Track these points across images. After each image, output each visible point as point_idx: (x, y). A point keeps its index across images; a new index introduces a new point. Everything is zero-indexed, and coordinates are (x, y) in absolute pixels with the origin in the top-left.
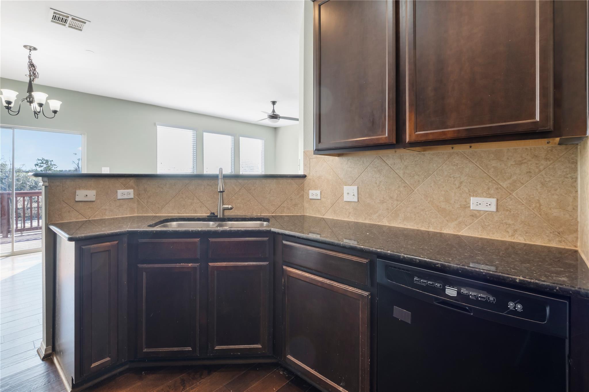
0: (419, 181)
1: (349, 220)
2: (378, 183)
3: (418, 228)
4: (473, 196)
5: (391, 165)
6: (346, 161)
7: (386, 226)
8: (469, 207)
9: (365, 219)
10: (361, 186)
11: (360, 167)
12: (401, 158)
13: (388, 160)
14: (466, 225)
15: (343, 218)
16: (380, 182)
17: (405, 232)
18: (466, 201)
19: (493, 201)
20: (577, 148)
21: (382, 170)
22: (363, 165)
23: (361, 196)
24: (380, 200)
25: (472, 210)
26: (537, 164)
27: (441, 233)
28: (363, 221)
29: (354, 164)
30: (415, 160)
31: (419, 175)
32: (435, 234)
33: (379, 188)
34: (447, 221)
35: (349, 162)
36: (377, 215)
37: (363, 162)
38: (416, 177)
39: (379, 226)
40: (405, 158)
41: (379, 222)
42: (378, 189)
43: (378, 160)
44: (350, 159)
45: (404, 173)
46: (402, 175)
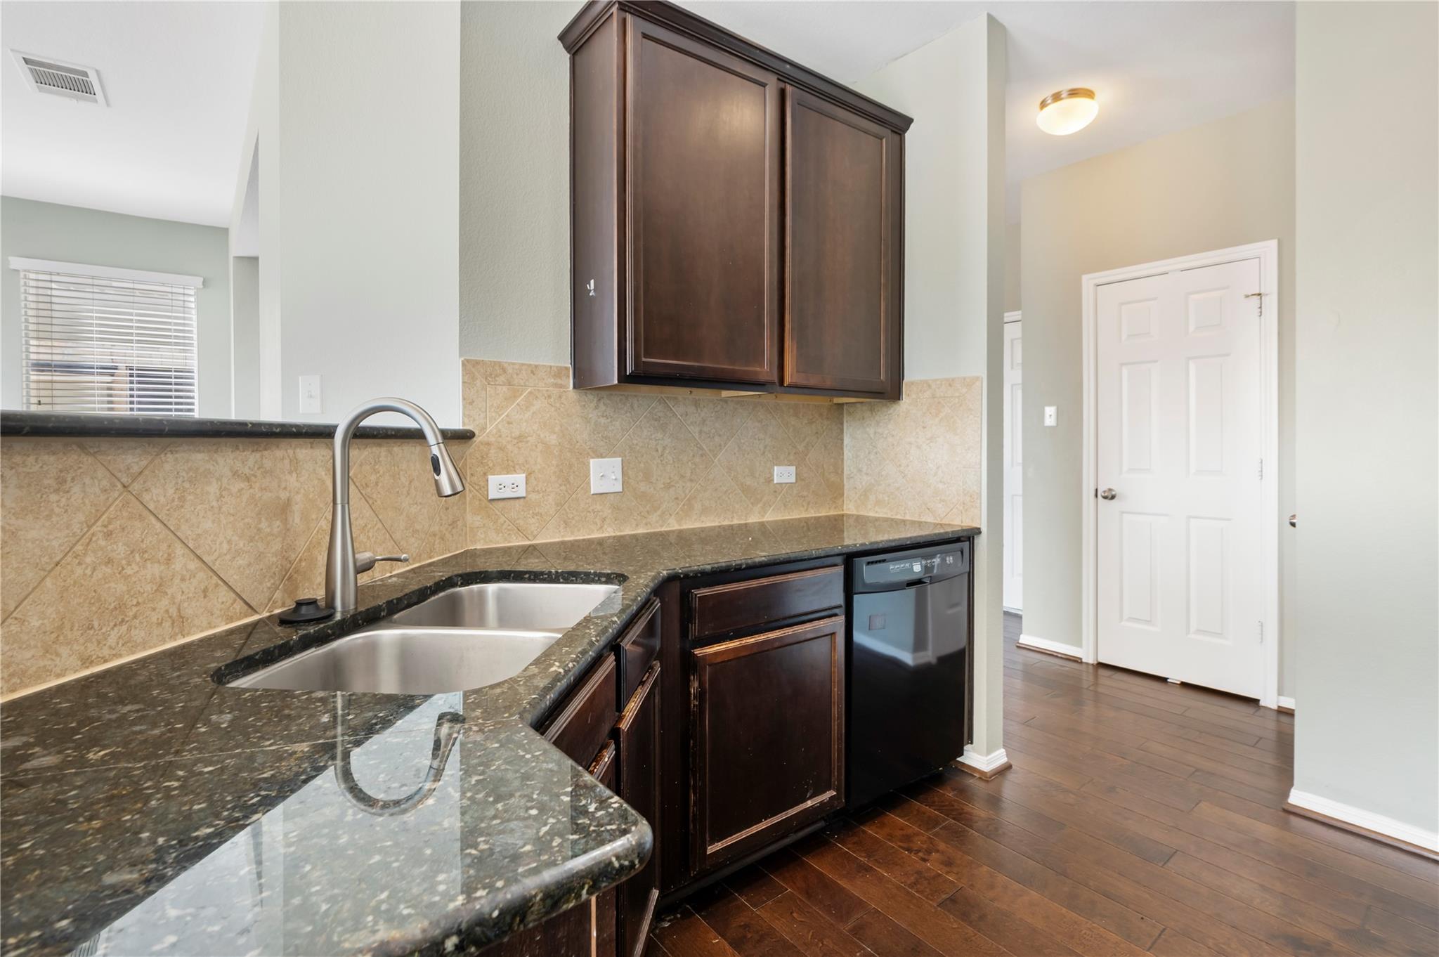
0: (720, 445)
1: (603, 535)
2: (660, 450)
3: (720, 522)
4: (776, 465)
5: (681, 416)
6: (595, 399)
7: (673, 531)
8: (773, 480)
9: (637, 525)
10: (628, 458)
11: (626, 416)
12: (696, 404)
13: (676, 406)
14: (770, 506)
15: (589, 534)
16: (664, 448)
17: (703, 535)
18: (770, 473)
19: (793, 469)
20: (843, 409)
21: (667, 424)
22: (633, 413)
23: (629, 478)
24: (664, 483)
25: (777, 484)
26: (822, 423)
27: (746, 525)
28: (633, 530)
29: (613, 410)
30: (716, 409)
31: (720, 436)
32: (740, 526)
33: (662, 459)
34: (752, 504)
35: (602, 403)
36: (659, 512)
37: (632, 407)
38: (717, 439)
39: (662, 534)
40: (702, 406)
41: (662, 526)
42: (661, 461)
43: (660, 404)
44: (603, 398)
45: (700, 432)
46: (697, 435)
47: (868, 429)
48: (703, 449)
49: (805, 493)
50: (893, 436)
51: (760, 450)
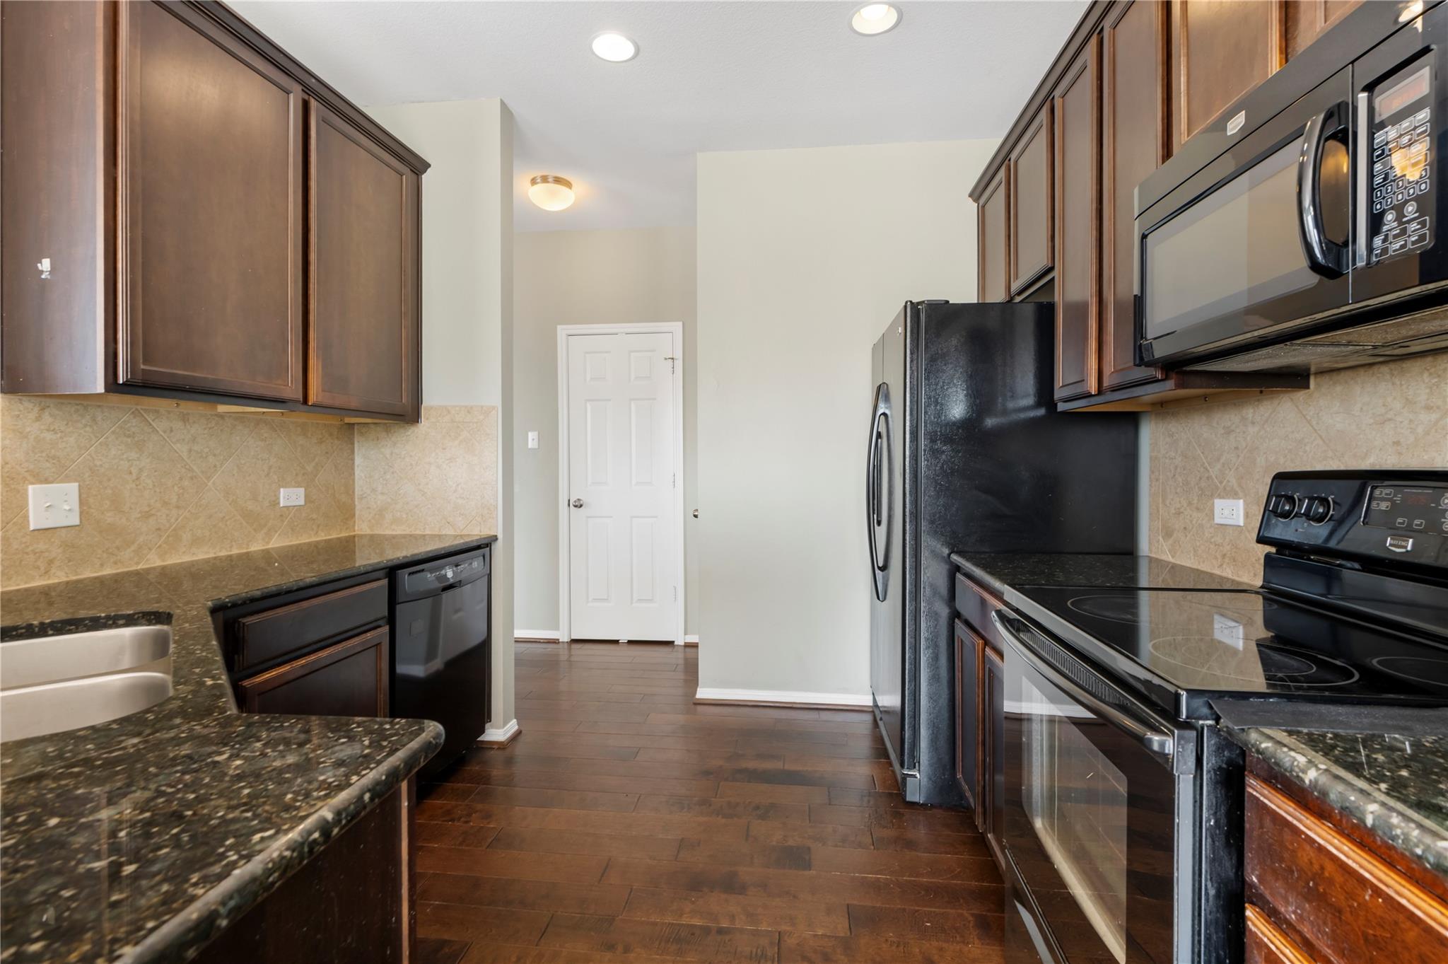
0: (215, 466)
1: (50, 582)
2: (134, 471)
3: (215, 553)
4: (283, 487)
5: (165, 432)
6: (36, 409)
7: (154, 568)
8: (279, 503)
9: (102, 565)
10: (88, 483)
11: (85, 432)
12: (184, 418)
13: (157, 420)
14: (276, 532)
15: (26, 583)
16: (141, 470)
17: (193, 570)
18: (275, 495)
19: (301, 491)
20: (354, 428)
21: (144, 441)
22: (95, 428)
23: (90, 507)
24: (140, 512)
25: (283, 507)
26: (332, 443)
27: (247, 553)
28: (96, 572)
29: (65, 423)
30: (209, 426)
31: (215, 455)
32: (240, 556)
33: (138, 483)
34: (255, 530)
35: (47, 414)
36: (133, 548)
37: (94, 419)
38: (211, 459)
39: (137, 573)
40: (191, 421)
41: (138, 563)
42: (137, 485)
43: (135, 417)
44: (49, 407)
45: (190, 451)
46: (185, 455)
47: (383, 450)
48: (192, 471)
49: (314, 516)
50: (411, 456)
51: (264, 471)
